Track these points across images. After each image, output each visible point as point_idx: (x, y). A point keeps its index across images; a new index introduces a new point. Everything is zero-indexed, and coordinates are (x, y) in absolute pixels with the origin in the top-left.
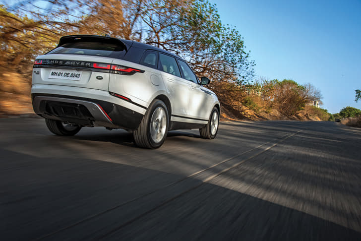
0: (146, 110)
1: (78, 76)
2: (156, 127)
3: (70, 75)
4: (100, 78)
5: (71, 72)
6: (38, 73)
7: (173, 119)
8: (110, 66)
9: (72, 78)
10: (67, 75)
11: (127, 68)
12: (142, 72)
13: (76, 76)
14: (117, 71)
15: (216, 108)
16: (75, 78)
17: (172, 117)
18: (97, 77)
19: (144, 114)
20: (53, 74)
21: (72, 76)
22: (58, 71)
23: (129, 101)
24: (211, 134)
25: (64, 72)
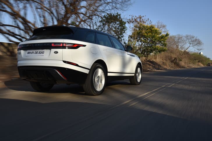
0: (89, 70)
1: (43, 53)
2: (98, 81)
3: (38, 52)
4: (56, 52)
5: (39, 51)
6: (20, 53)
7: (109, 74)
8: (62, 44)
9: (40, 54)
10: (37, 53)
11: (74, 44)
12: (85, 46)
13: (42, 53)
14: (68, 47)
15: (139, 65)
16: (42, 54)
17: (108, 73)
18: (54, 52)
19: (88, 73)
20: (28, 53)
21: (39, 53)
22: (31, 51)
23: (77, 65)
24: (137, 82)
25: (34, 51)
